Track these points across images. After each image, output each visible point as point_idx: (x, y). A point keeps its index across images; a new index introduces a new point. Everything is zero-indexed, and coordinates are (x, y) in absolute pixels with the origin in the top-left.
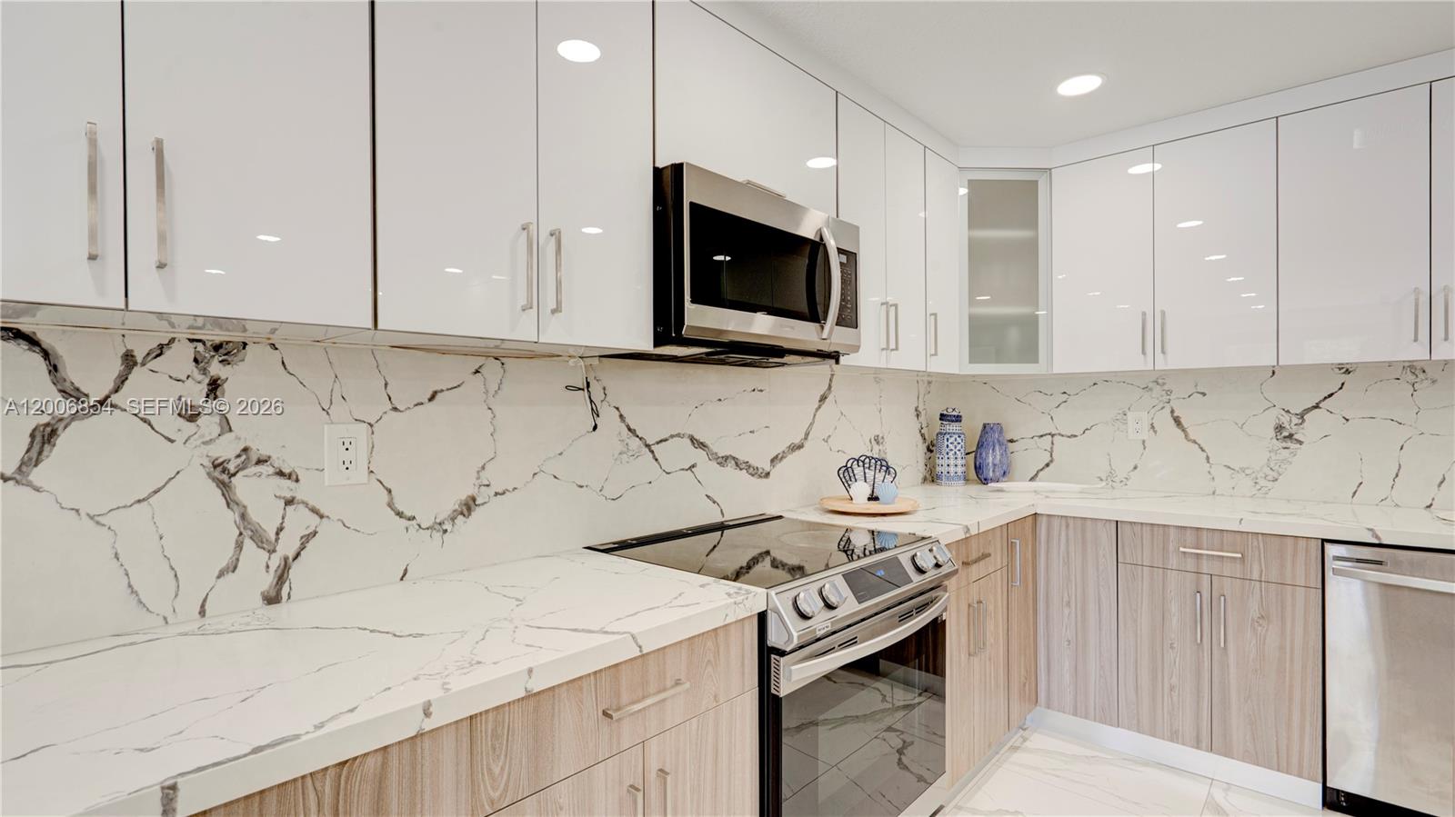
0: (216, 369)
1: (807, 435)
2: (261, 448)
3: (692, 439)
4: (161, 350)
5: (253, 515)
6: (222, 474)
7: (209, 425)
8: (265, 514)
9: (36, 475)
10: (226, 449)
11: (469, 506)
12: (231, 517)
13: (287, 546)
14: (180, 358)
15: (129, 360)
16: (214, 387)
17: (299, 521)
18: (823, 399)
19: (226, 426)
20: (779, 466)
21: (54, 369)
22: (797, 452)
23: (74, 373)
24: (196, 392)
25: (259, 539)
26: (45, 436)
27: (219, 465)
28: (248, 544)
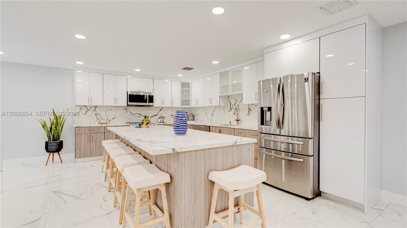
0: (96, 108)
1: (157, 114)
2: (98, 113)
3: (139, 114)
4: (92, 107)
5: (98, 117)
6: (96, 115)
7: (95, 111)
8: (99, 118)
9: (86, 114)
10: (96, 113)
11: (114, 118)
12: (96, 117)
13: (100, 120)
14: (93, 107)
15: (91, 107)
16: (95, 109)
17: (101, 118)
18: (161, 110)
19: (96, 112)
20: (152, 117)
21: (87, 108)
22: (156, 116)
23: (88, 108)
24: (94, 109)
25: (98, 119)
26: (86, 112)
27: (96, 114)
28: (97, 119)
